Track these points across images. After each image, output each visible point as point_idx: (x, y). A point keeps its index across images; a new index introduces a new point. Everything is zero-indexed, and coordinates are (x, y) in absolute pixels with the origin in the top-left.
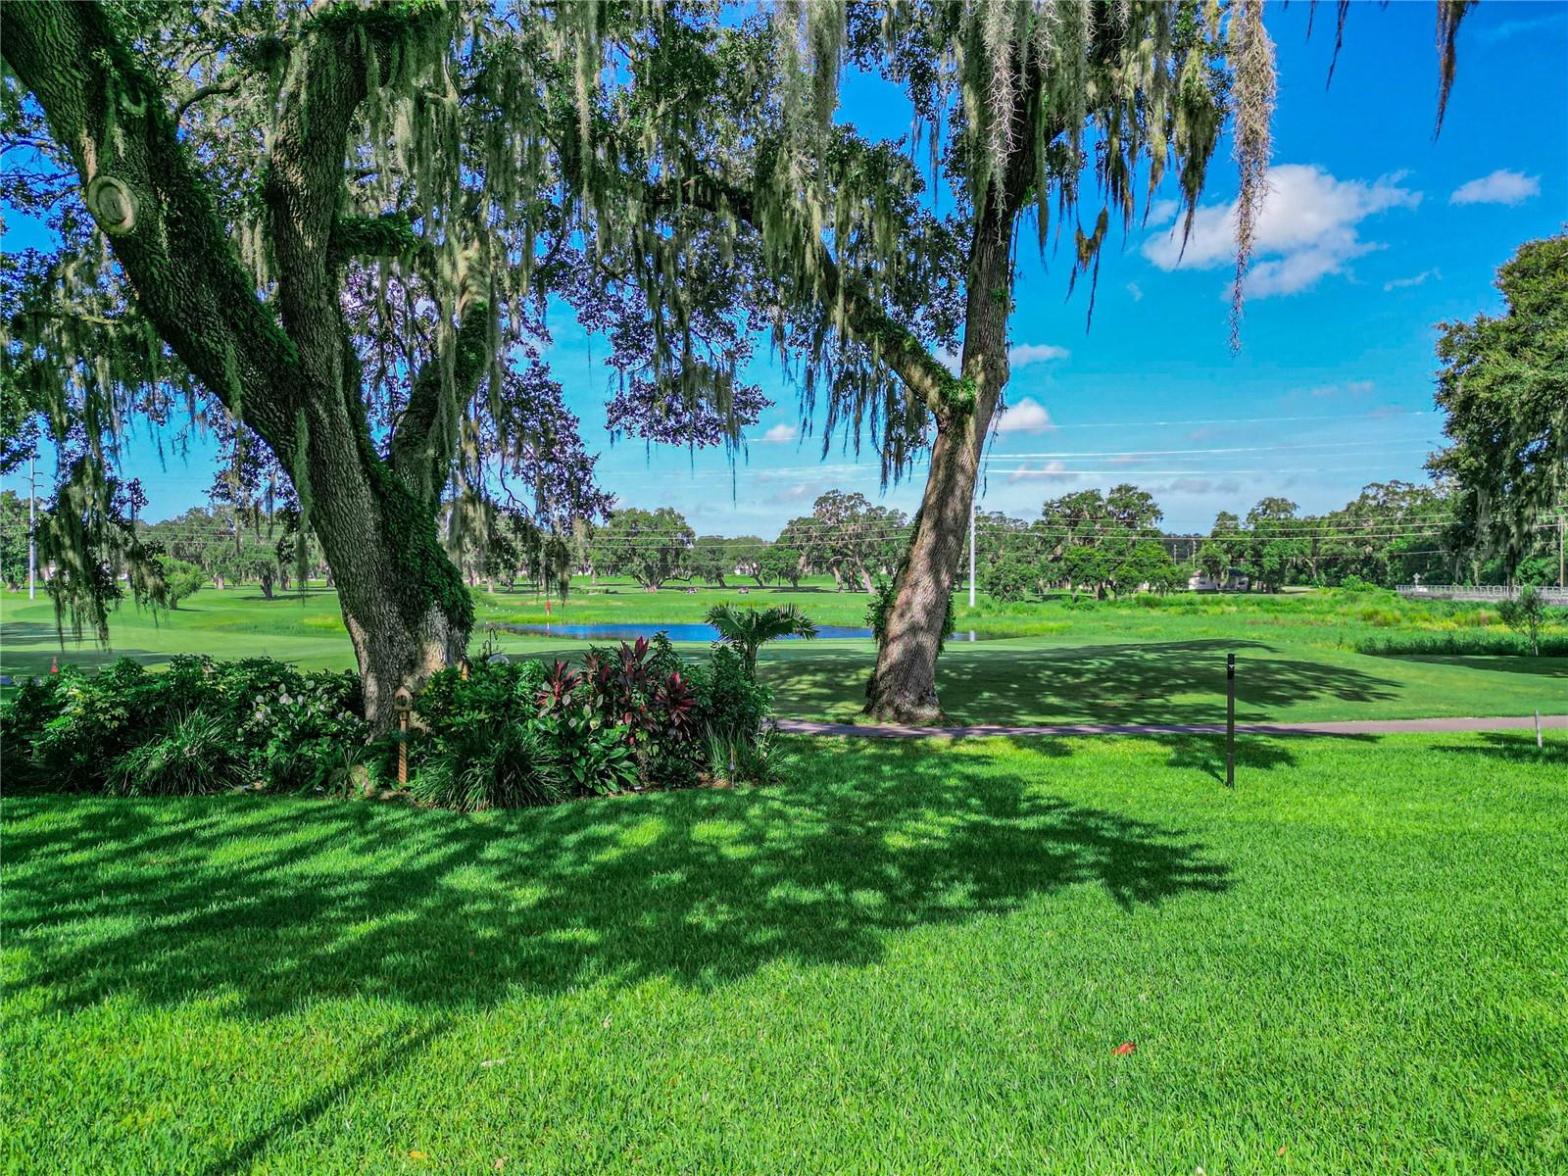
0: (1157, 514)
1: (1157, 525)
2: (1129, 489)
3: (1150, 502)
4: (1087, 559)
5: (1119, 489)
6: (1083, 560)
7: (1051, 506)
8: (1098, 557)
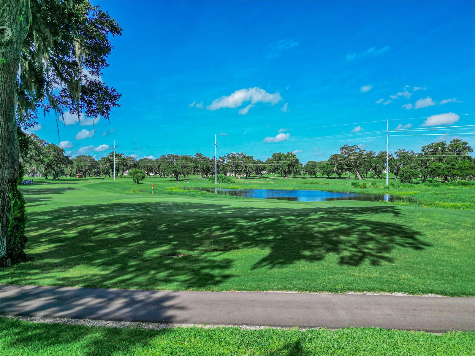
0: (470, 150)
1: (469, 154)
2: (458, 141)
3: (467, 145)
4: (439, 167)
5: (454, 141)
6: (437, 168)
7: (425, 148)
8: (444, 166)
